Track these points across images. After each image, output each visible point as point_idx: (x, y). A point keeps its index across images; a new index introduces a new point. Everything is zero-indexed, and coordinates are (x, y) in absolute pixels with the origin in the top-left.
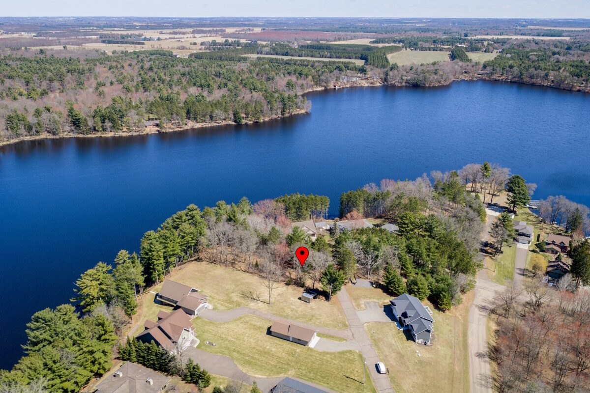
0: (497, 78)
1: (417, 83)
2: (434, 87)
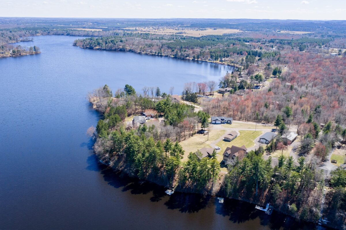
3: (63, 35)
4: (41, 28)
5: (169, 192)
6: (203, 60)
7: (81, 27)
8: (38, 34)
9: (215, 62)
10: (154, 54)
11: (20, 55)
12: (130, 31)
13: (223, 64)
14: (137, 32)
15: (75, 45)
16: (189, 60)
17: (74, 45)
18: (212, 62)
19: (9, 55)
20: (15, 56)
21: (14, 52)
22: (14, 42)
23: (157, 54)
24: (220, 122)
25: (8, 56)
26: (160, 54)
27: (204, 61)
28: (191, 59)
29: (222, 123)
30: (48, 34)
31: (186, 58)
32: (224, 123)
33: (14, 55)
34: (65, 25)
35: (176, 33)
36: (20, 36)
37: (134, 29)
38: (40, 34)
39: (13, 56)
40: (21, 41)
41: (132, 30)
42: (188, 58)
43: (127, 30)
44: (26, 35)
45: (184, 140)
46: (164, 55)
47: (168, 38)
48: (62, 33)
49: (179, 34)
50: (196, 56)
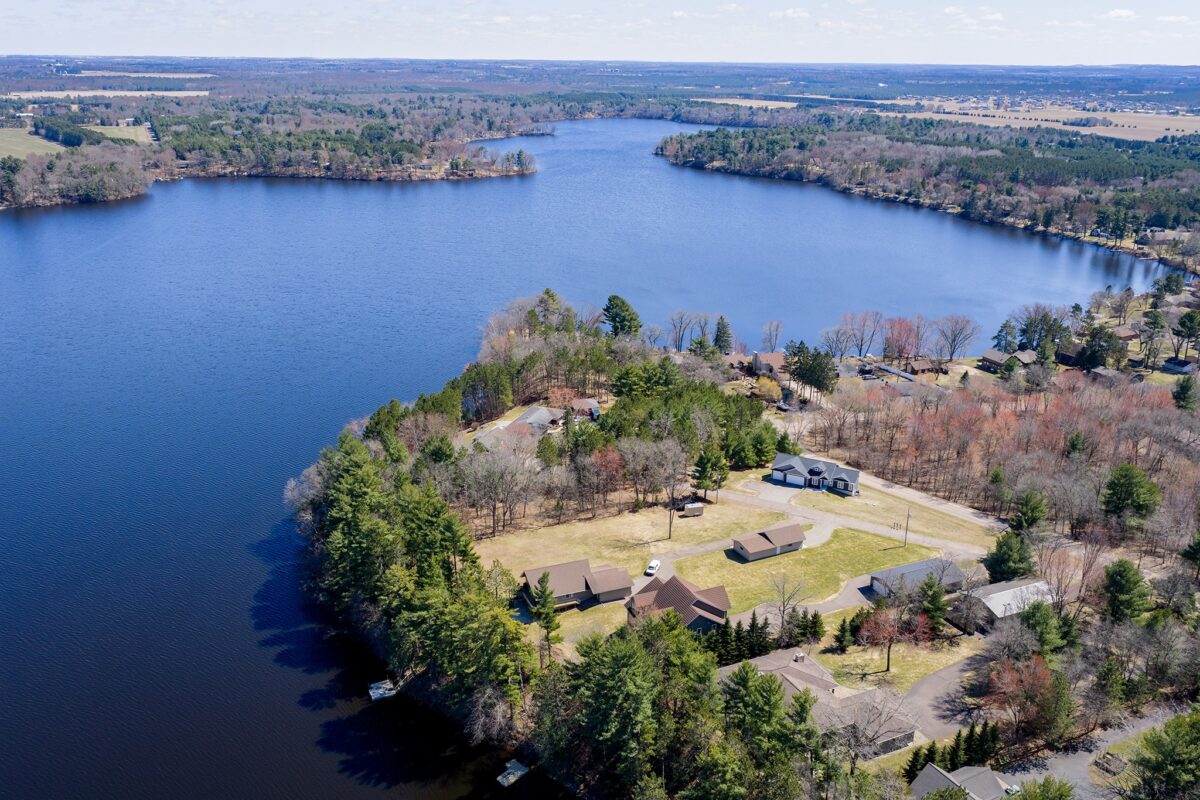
0: (222, 172)
1: (87, 195)
2: (125, 200)
3: (661, 118)
4: (602, 95)
5: (382, 690)
6: (1068, 233)
7: (740, 95)
8: (588, 115)
9: (1111, 243)
10: (892, 196)
11: (469, 175)
12: (893, 110)
13: (1144, 255)
14: (900, 115)
15: (660, 152)
16: (1013, 229)
17: (657, 154)
18: (1102, 241)
19: (441, 174)
20: (456, 178)
21: (454, 166)
22: (499, 135)
23: (902, 198)
24: (800, 481)
25: (438, 177)
26: (912, 200)
27: (1067, 238)
28: (1022, 226)
29: (809, 484)
30: (620, 114)
31: (1005, 219)
32: (817, 487)
33: (453, 174)
34: (701, 86)
35: (1065, 124)
36: (532, 119)
37: (913, 103)
38: (593, 113)
39: (451, 177)
40: (521, 135)
41: (906, 109)
42: (1010, 220)
43: (883, 108)
44: (551, 115)
45: (589, 519)
46: (928, 201)
47: (1005, 138)
48: (660, 113)
49: (1078, 125)
50: (1041, 214)
